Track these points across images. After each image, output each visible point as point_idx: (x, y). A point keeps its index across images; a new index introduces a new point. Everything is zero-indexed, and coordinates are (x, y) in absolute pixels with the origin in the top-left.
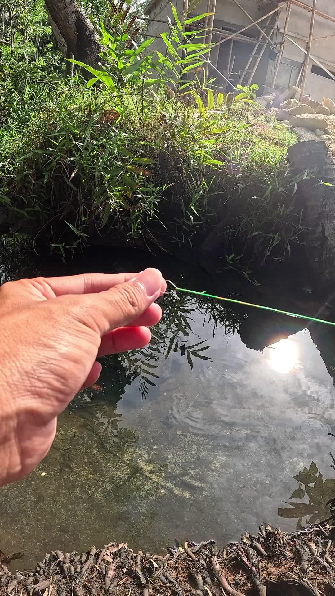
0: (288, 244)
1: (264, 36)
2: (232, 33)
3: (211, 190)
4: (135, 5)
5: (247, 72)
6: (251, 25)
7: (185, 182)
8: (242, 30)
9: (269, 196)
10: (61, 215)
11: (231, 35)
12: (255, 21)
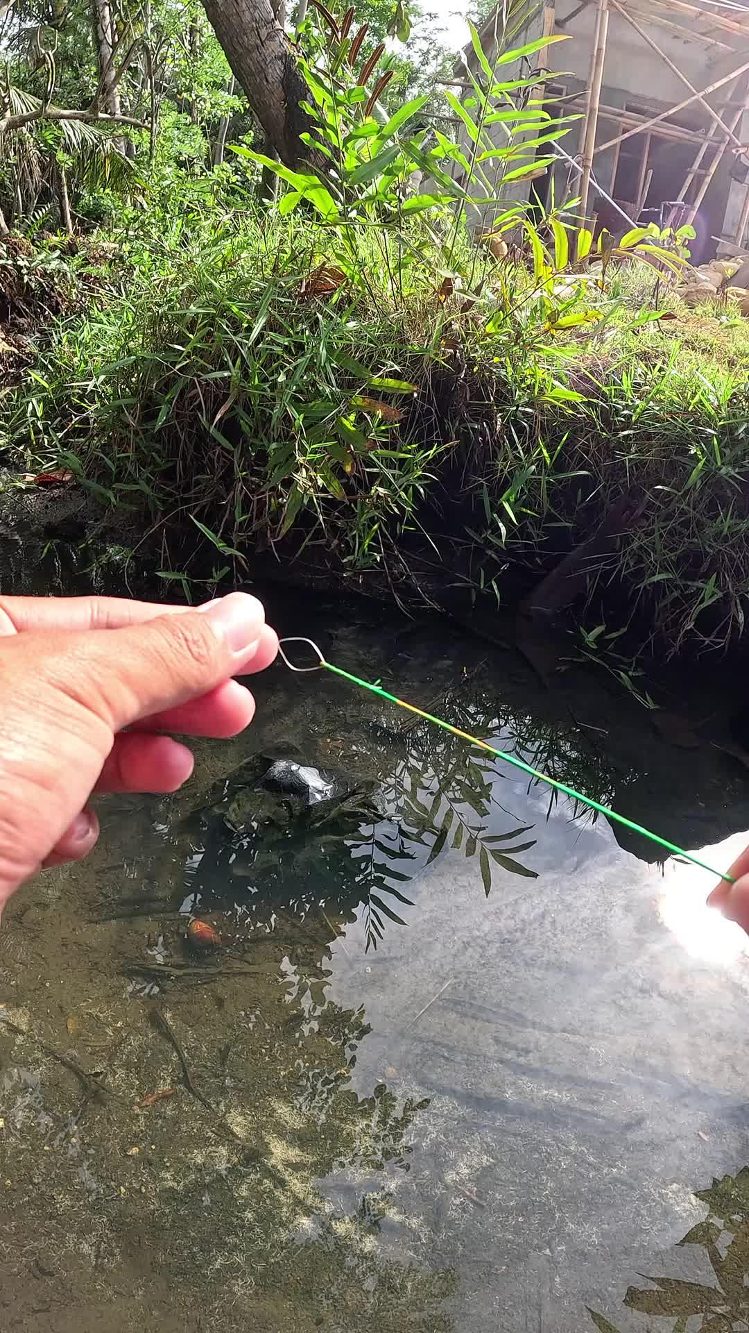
0: (739, 607)
1: (718, 125)
2: (647, 119)
3: (559, 466)
4: (440, 58)
5: (681, 208)
6: (689, 101)
7: (498, 444)
8: (671, 112)
9: (698, 486)
10: (197, 505)
11: (644, 122)
12: (699, 92)
